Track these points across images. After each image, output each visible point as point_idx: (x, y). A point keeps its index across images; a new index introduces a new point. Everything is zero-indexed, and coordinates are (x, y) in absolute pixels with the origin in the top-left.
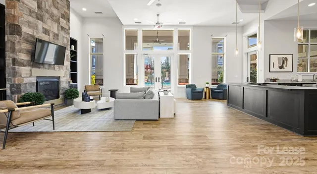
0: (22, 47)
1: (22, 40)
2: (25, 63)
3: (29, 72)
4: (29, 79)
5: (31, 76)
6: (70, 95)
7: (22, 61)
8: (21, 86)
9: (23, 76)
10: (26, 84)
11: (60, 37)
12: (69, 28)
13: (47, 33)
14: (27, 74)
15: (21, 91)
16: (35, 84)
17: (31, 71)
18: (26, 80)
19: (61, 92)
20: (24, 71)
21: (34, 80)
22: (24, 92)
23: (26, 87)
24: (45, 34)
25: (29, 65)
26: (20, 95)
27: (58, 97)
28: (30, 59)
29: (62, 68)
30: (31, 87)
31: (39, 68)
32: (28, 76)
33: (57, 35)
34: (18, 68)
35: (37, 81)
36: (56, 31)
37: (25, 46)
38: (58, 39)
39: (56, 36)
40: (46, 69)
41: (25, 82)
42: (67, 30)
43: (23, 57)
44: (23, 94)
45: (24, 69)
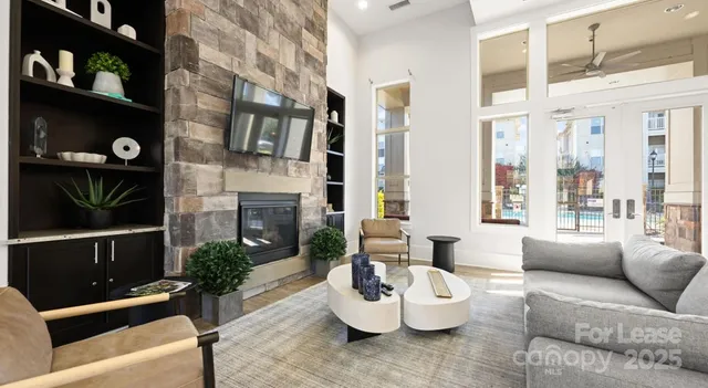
0: (199, 105)
1: (199, 86)
2: (207, 154)
3: (217, 180)
4: (216, 200)
5: (223, 192)
6: (326, 247)
7: (199, 148)
8: (194, 221)
9: (199, 192)
10: (208, 214)
11: (302, 82)
12: (325, 58)
13: (268, 70)
14: (210, 185)
15: (194, 236)
16: (235, 217)
17: (222, 175)
18: (209, 204)
19: (302, 237)
20: (205, 175)
21: (231, 203)
22: (202, 239)
23: (208, 223)
24: (264, 71)
25: (218, 160)
26: (191, 249)
27: (295, 252)
28: (221, 142)
29: (307, 170)
30: (222, 224)
31: (246, 168)
32: (216, 190)
33: (296, 77)
34: (188, 168)
35: (240, 207)
36: (292, 66)
37: (208, 103)
38: (296, 88)
39: (291, 79)
40: (263, 171)
41: (205, 209)
42: (320, 64)
43: (203, 135)
44: (199, 244)
45: (204, 171)
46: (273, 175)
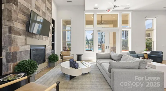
0: (18, 16)
1: (18, 10)
2: (21, 33)
3: (24, 41)
4: (23, 47)
5: (26, 44)
6: (53, 60)
7: (18, 30)
8: (16, 54)
9: (18, 45)
10: (21, 52)
11: (46, 15)
12: (52, 10)
13: (38, 10)
14: (22, 43)
15: (16, 59)
16: (29, 52)
17: (26, 40)
18: (21, 49)
19: (47, 57)
20: (20, 39)
21: (28, 48)
22: (19, 60)
23: (21, 54)
24: (37, 10)
25: (24, 35)
26: (16, 63)
27: (44, 61)
28: (25, 29)
29: (47, 39)
30: (25, 55)
31: (32, 37)
32: (24, 44)
33: (45, 13)
34: (14, 37)
35: (30, 49)
36: (44, 11)
37: (21, 16)
40: (37, 38)
41: (20, 50)
42: (51, 11)
43: (19, 26)
44: (18, 62)
46: (39, 40)
